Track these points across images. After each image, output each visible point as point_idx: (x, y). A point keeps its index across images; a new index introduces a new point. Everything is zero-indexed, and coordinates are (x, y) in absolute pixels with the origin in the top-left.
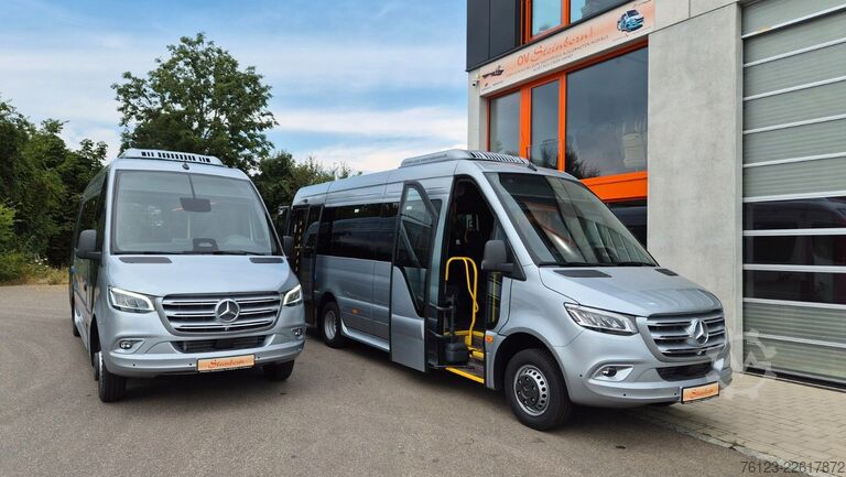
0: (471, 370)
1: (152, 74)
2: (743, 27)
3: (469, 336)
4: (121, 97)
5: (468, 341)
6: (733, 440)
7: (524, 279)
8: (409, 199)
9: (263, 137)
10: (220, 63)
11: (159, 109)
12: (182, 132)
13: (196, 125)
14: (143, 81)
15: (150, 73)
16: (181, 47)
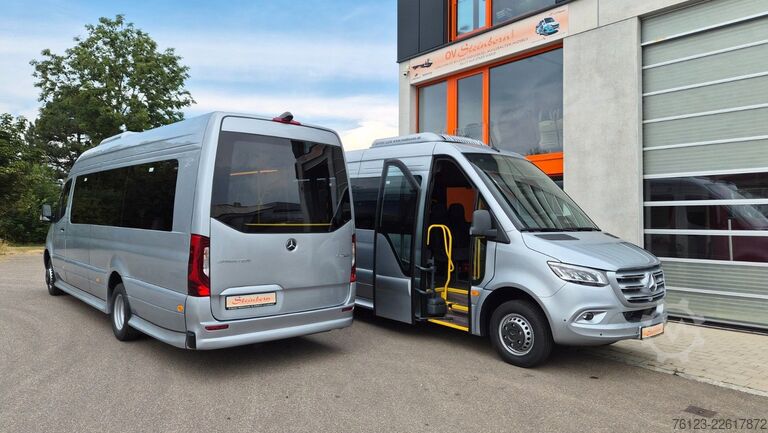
0: (450, 320)
1: (70, 52)
2: (642, 38)
3: (444, 291)
4: (39, 73)
5: (444, 296)
6: (674, 368)
7: (508, 242)
8: (389, 174)
9: (181, 115)
10: (139, 45)
11: (79, 86)
12: (102, 109)
13: (114, 102)
14: (62, 58)
15: (68, 51)
16: (100, 27)
